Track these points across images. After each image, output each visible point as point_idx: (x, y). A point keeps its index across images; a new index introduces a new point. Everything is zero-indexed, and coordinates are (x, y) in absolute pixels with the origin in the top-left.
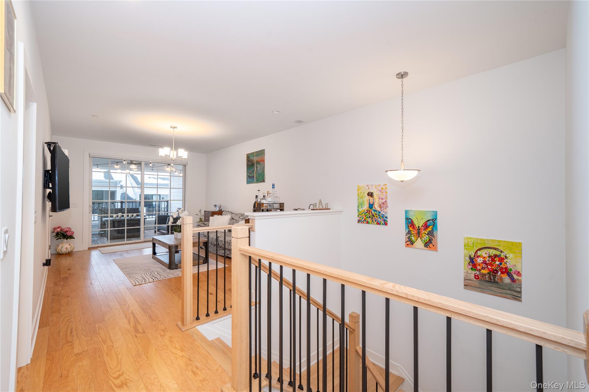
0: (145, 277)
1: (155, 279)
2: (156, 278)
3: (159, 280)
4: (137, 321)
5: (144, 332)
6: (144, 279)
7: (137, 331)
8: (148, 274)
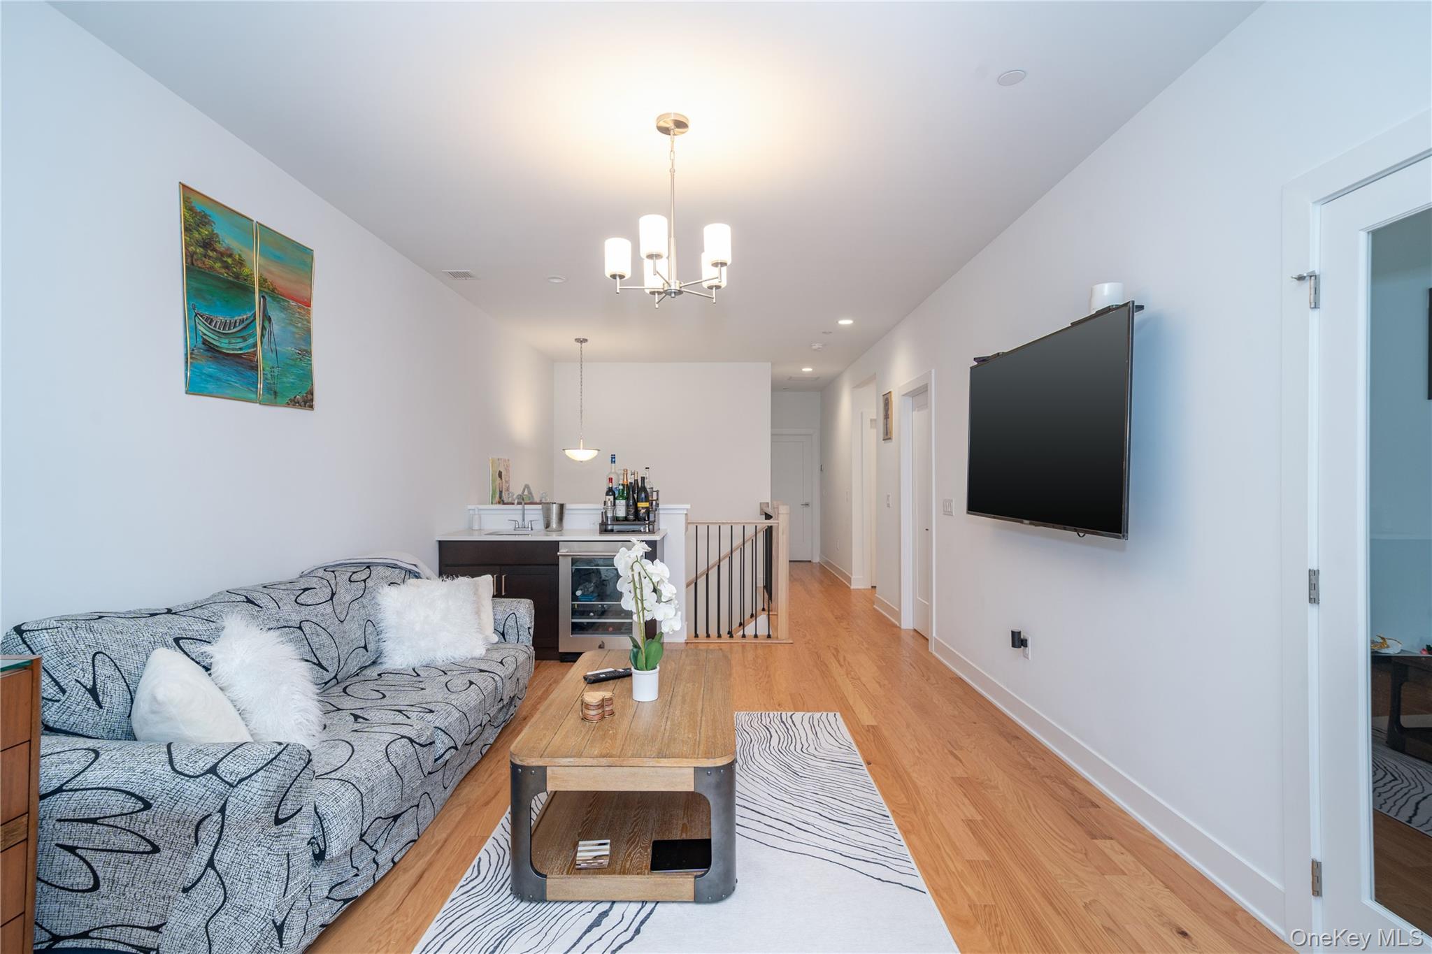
0: (811, 736)
1: (789, 719)
2: (784, 720)
3: (779, 713)
4: (836, 657)
5: (829, 647)
6: (812, 726)
7: (836, 649)
8: (799, 747)
